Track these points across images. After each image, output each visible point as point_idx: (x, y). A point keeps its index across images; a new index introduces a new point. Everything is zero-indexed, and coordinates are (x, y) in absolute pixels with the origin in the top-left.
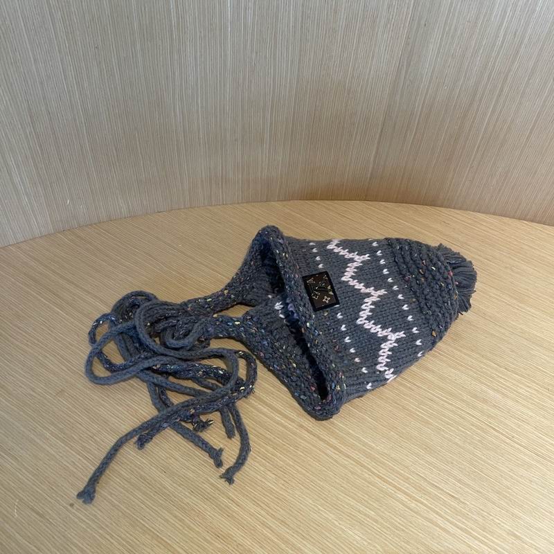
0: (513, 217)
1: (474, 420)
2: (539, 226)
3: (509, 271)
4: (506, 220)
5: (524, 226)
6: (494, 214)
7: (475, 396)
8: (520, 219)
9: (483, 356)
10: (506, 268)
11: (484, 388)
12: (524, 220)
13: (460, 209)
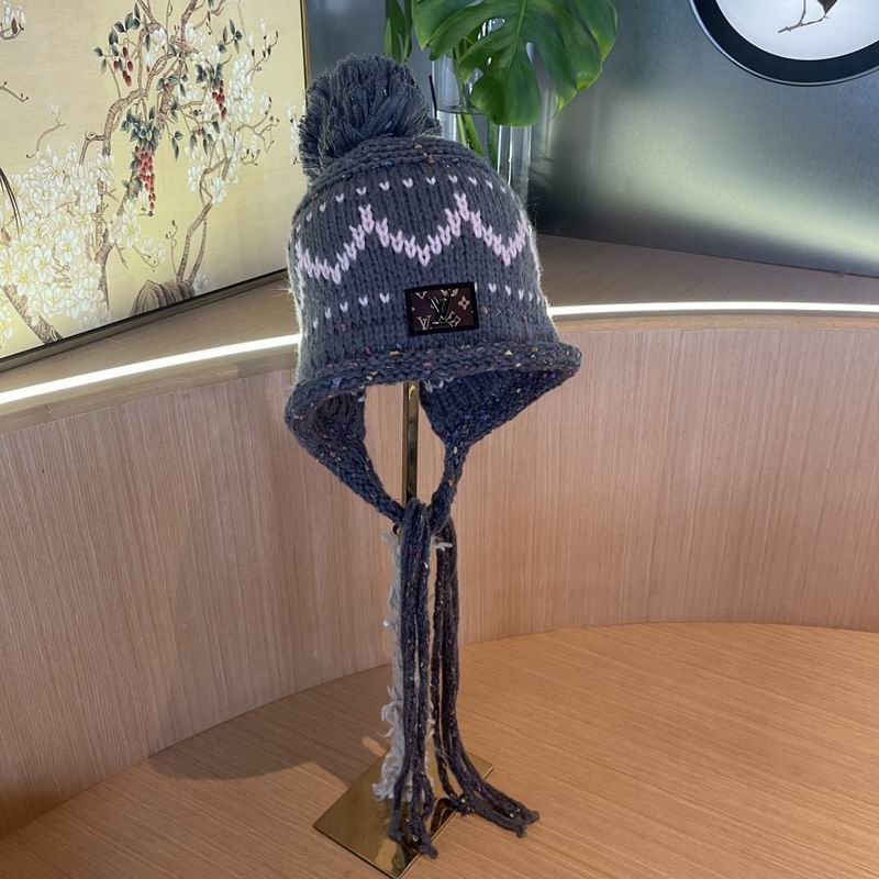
0: (825, 626)
1: (842, 864)
2: (862, 634)
3: (838, 689)
4: (819, 630)
5: (843, 636)
6: (802, 624)
7: (835, 836)
8: (835, 627)
9: (833, 790)
10: (834, 685)
11: (845, 827)
12: (839, 628)
13: (761, 622)
